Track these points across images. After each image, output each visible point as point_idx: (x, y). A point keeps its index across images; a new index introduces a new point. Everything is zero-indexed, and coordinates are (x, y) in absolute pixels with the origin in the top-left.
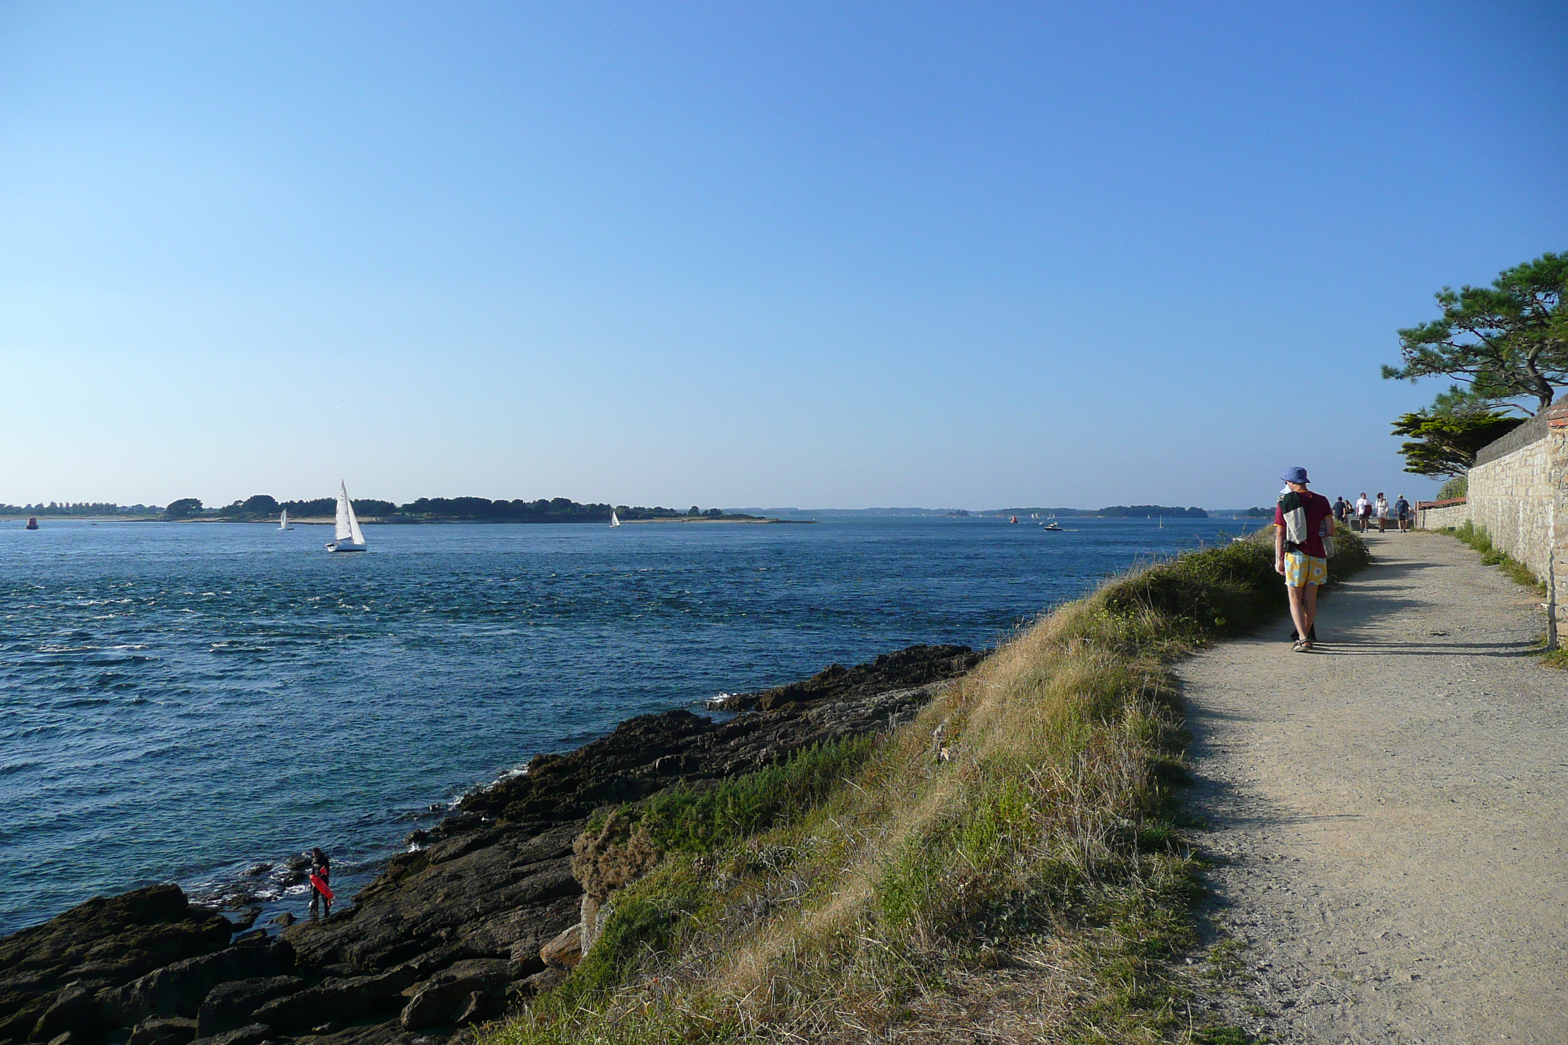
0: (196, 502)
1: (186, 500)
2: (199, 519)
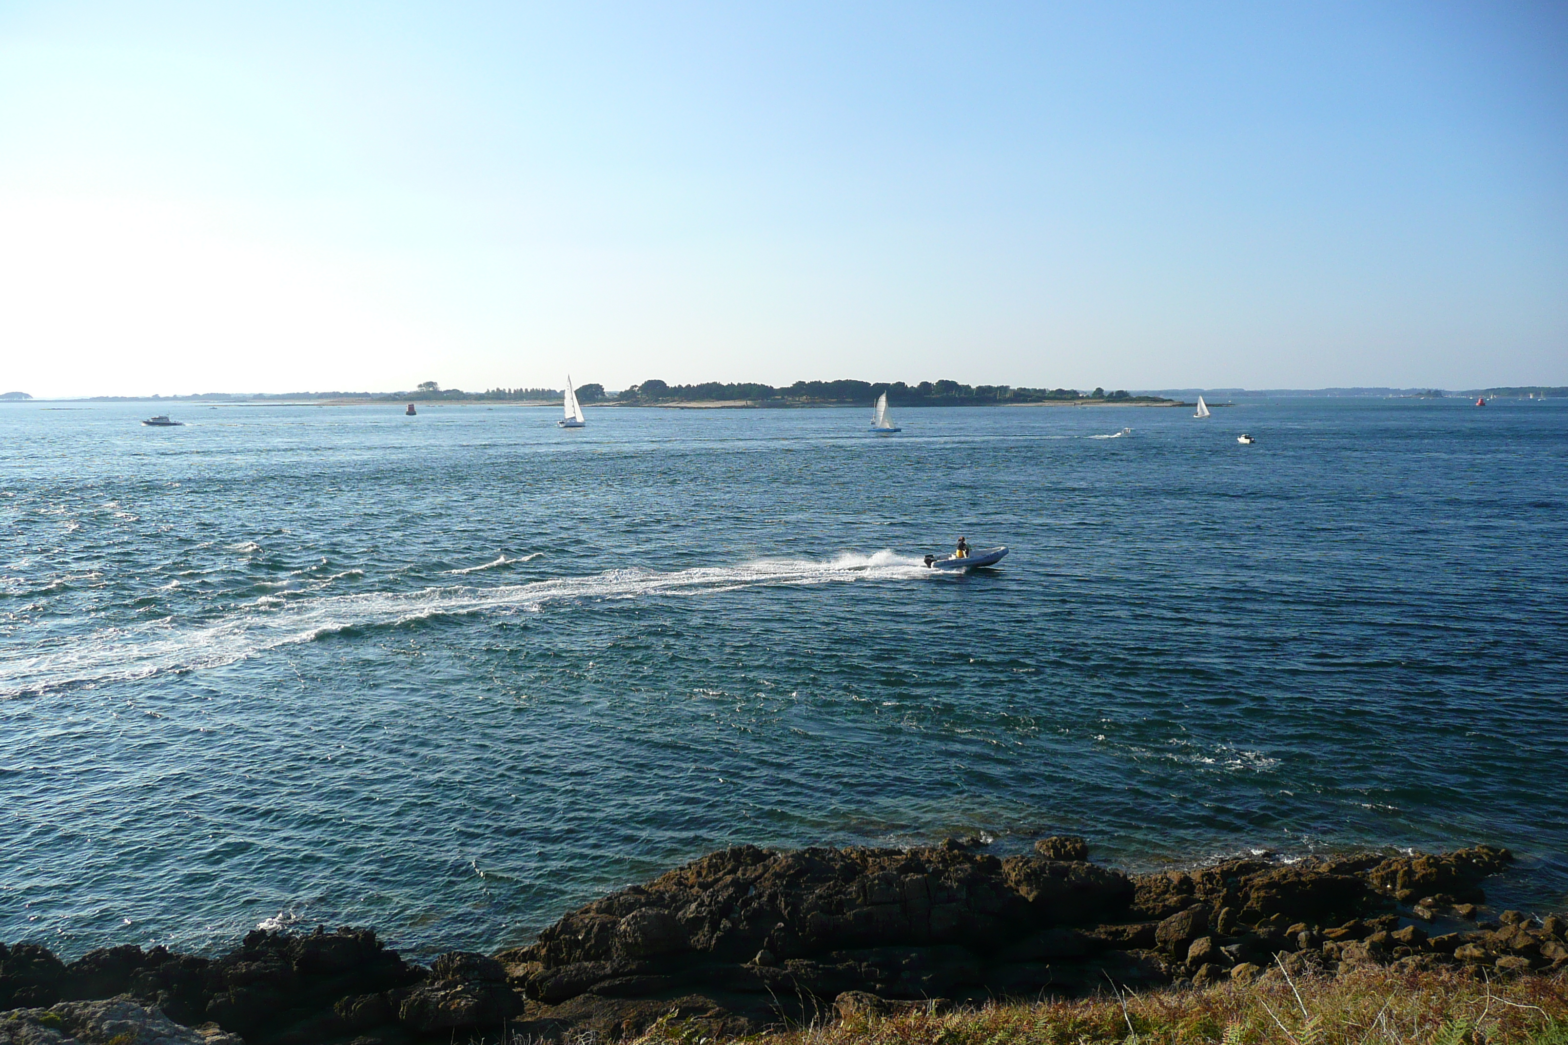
0: (599, 387)
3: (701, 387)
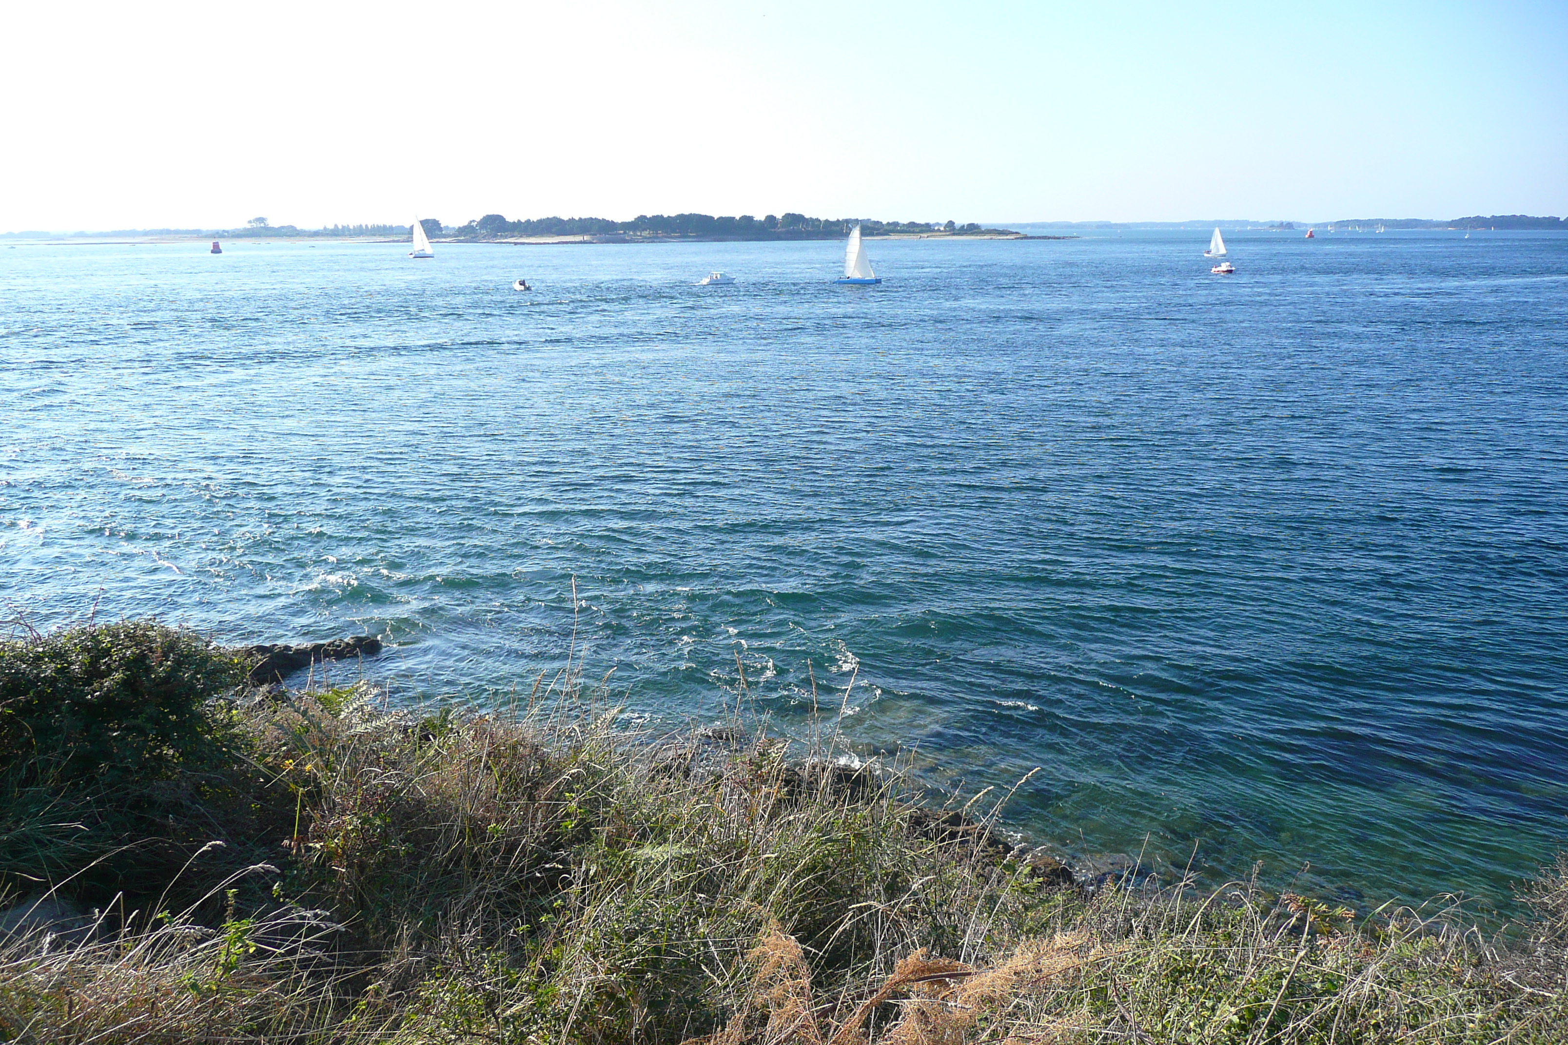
3: (540, 222)
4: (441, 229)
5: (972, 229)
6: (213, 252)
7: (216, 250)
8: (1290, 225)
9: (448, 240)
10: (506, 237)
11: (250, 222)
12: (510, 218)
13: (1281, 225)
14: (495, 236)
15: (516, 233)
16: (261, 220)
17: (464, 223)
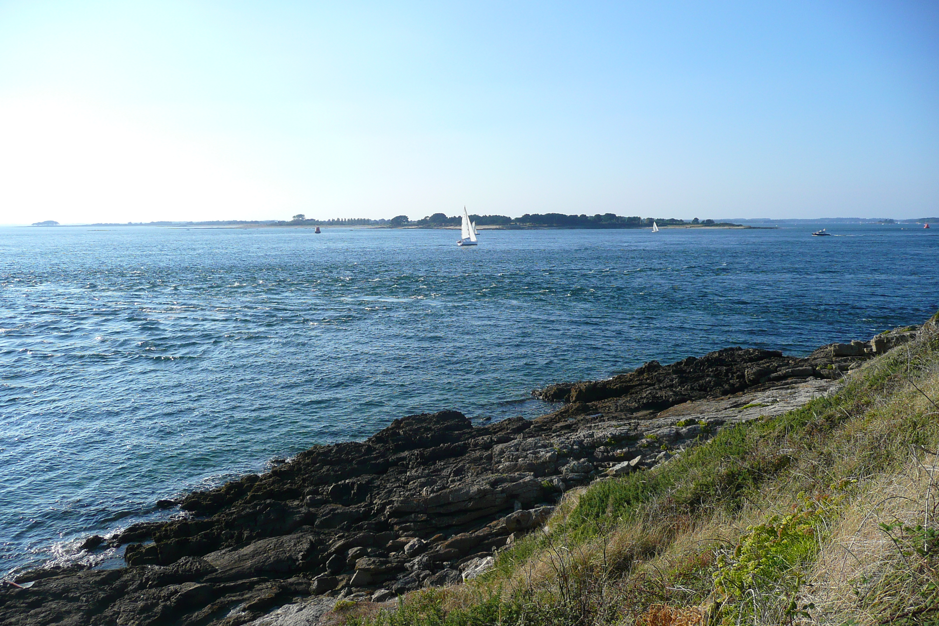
0: (405, 218)
1: (400, 216)
2: (406, 227)
4: (408, 221)
5: (709, 223)
6: (316, 233)
7: (318, 232)
8: (891, 221)
9: (413, 227)
10: (447, 226)
11: (294, 217)
12: (449, 216)
13: (886, 221)
14: (441, 225)
15: (452, 224)
16: (301, 216)
17: (422, 217)
